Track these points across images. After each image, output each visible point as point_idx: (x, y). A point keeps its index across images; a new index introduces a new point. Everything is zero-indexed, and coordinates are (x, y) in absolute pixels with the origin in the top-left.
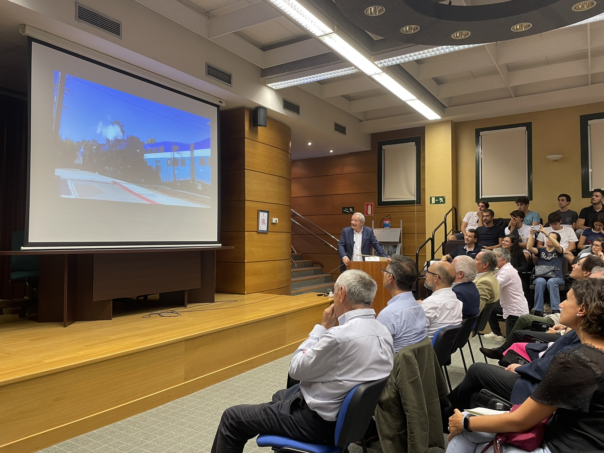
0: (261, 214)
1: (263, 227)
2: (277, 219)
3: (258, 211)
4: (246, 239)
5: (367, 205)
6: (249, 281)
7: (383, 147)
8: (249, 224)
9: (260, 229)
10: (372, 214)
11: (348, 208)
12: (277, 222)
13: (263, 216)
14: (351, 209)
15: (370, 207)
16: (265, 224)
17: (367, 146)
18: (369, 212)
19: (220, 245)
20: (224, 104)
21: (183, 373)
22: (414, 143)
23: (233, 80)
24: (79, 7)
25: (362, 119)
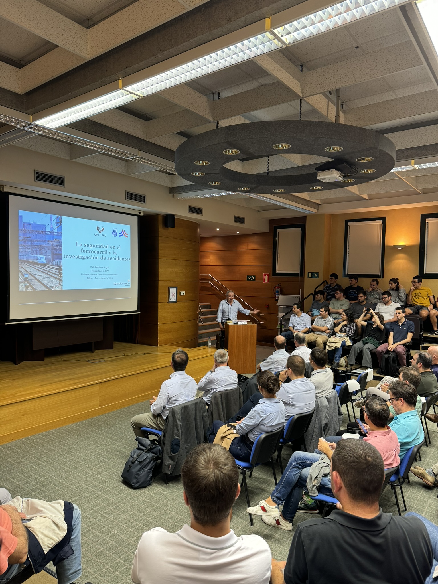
0: (171, 290)
1: (173, 298)
2: (184, 292)
3: (168, 287)
4: (159, 308)
5: (265, 275)
6: (161, 337)
7: (278, 230)
8: (161, 297)
9: (170, 300)
10: (268, 282)
11: (251, 276)
12: (184, 294)
13: (173, 291)
14: (253, 277)
15: (267, 277)
16: (174, 296)
17: (265, 229)
18: (266, 281)
19: (140, 313)
20: (142, 214)
21: (98, 402)
22: (300, 229)
23: (147, 200)
24: (36, 172)
25: (260, 210)
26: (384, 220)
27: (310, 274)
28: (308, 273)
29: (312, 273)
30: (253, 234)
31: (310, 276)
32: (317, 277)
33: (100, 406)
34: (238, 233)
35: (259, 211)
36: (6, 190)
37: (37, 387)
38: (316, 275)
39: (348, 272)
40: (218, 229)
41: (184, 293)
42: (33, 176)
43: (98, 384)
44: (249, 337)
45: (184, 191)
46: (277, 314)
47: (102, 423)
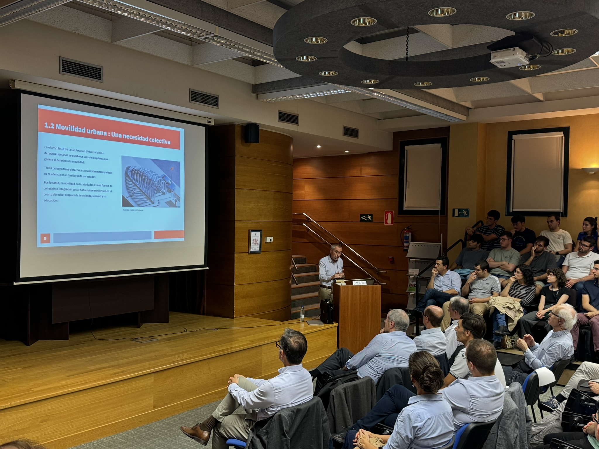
0: (253, 234)
1: (255, 247)
2: (272, 238)
3: (249, 231)
4: (236, 261)
5: (387, 213)
6: (238, 304)
7: (406, 147)
8: (238, 245)
9: (251, 250)
10: (392, 223)
11: (367, 216)
13: (255, 236)
14: (369, 217)
15: (390, 216)
16: (257, 243)
17: (388, 146)
18: (389, 222)
19: (208, 268)
20: (212, 124)
21: (152, 402)
22: (439, 145)
23: (220, 102)
24: (62, 60)
25: (379, 118)
26: (566, 131)
27: (456, 211)
28: (454, 210)
29: (459, 210)
30: (369, 153)
31: (456, 214)
32: (467, 216)
33: (155, 407)
34: (347, 152)
35: (379, 120)
36: (18, 86)
37: (63, 379)
38: (465, 212)
39: (513, 209)
40: (319, 147)
41: (271, 240)
42: (57, 66)
43: (153, 374)
44: (370, 305)
45: (274, 89)
46: (407, 271)
47: (160, 434)
